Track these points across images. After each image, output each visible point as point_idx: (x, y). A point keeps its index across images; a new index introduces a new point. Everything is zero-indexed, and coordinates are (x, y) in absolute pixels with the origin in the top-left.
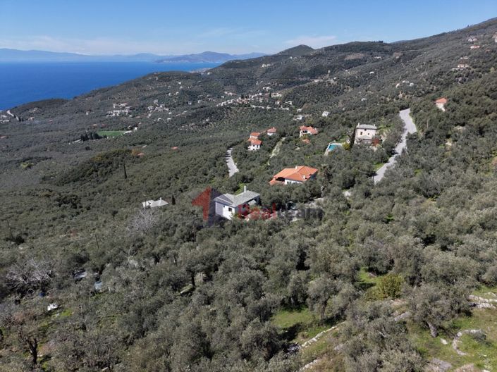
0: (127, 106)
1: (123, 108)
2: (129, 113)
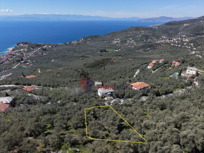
0: (120, 40)
1: (118, 41)
2: (120, 43)
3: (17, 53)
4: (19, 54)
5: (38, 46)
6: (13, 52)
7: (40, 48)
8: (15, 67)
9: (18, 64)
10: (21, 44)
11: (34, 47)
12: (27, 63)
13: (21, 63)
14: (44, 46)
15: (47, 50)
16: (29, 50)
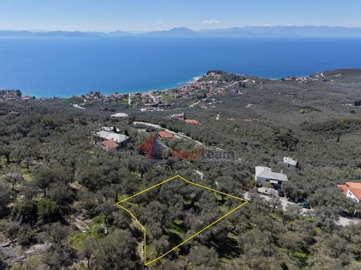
3: (202, 86)
4: (205, 88)
5: (235, 78)
6: (199, 83)
7: (237, 82)
8: (192, 106)
9: (198, 102)
10: (212, 73)
11: (229, 79)
12: (210, 102)
13: (202, 101)
14: (245, 79)
15: (246, 86)
16: (220, 84)
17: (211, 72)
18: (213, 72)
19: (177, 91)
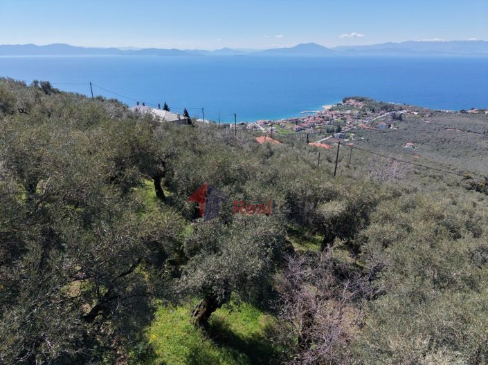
3: (335, 117)
4: (339, 120)
5: (386, 108)
6: (330, 112)
7: (388, 113)
8: (319, 142)
9: (328, 138)
10: (351, 100)
11: (376, 108)
12: (346, 138)
13: (333, 136)
14: (401, 109)
15: (403, 119)
16: (363, 115)
17: (350, 98)
18: (353, 99)
19: (297, 122)
